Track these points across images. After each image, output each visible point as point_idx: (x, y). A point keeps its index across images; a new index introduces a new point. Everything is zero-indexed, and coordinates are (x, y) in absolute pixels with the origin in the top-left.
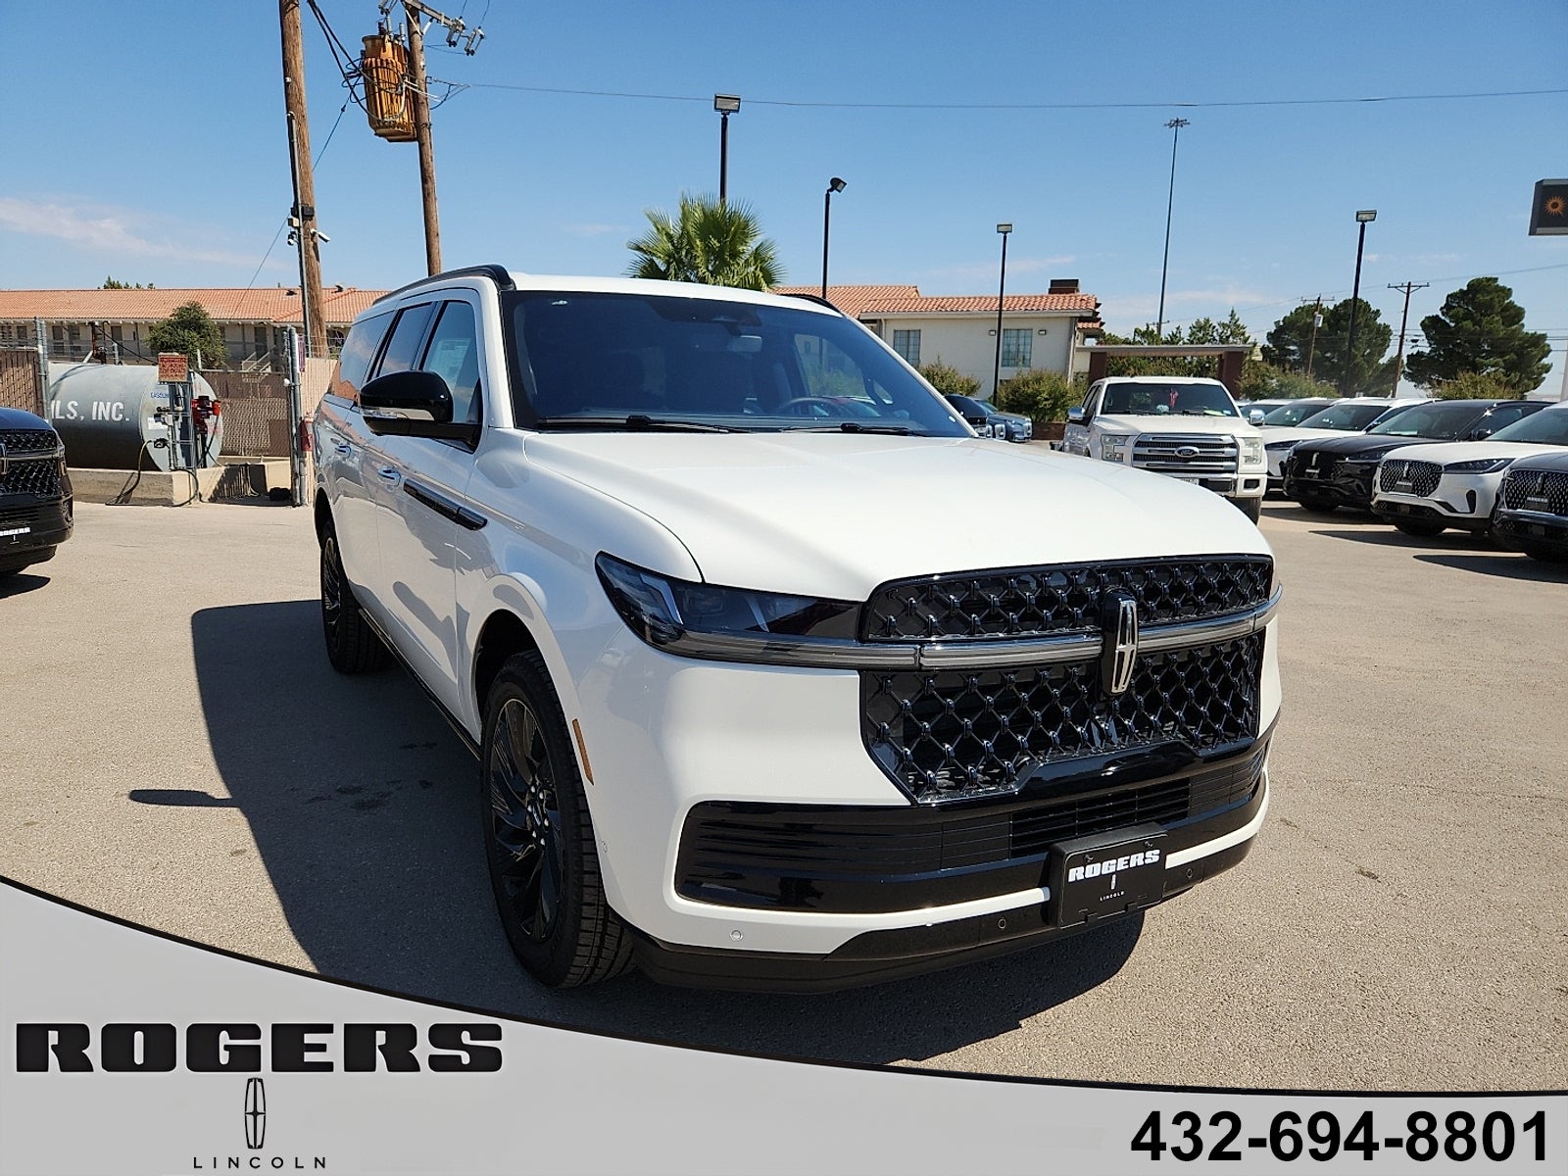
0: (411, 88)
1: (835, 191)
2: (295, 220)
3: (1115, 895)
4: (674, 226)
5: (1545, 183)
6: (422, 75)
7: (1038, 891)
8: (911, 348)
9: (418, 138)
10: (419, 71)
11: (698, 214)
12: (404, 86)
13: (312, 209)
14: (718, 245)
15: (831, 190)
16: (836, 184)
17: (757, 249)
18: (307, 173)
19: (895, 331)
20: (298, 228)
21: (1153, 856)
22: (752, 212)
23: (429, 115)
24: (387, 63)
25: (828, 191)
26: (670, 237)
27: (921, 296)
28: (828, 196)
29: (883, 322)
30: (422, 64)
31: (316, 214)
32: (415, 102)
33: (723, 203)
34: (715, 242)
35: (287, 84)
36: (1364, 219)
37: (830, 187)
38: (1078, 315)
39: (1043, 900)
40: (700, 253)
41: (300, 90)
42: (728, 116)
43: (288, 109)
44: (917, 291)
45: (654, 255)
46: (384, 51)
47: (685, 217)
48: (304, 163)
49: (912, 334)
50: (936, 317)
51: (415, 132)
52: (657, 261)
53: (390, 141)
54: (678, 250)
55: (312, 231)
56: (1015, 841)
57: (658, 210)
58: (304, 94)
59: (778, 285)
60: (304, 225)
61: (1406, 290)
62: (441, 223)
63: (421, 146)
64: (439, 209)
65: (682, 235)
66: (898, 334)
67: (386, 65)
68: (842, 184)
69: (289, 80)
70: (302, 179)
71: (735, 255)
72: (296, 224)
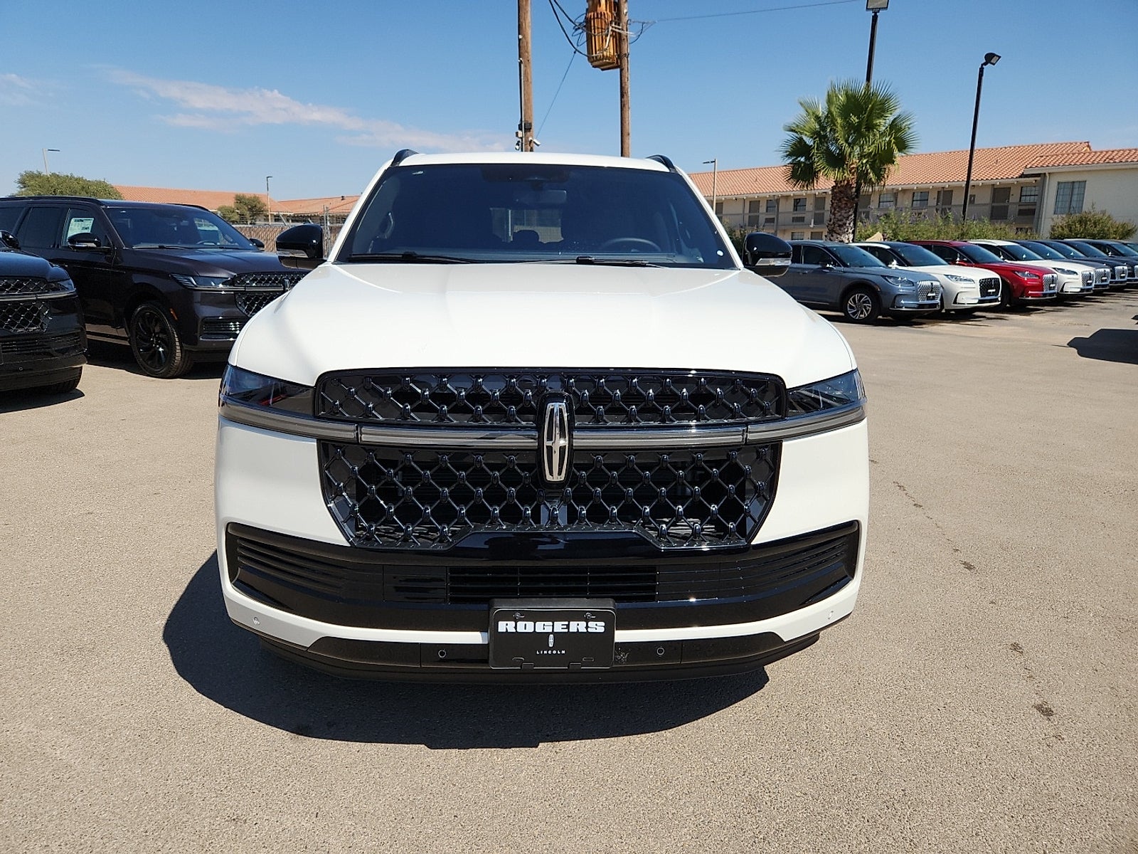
0: (617, 30)
1: (989, 64)
2: (520, 132)
3: (554, 652)
4: (822, 110)
6: (625, 19)
7: (478, 634)
8: (1075, 198)
9: (619, 65)
10: (623, 16)
11: (842, 98)
12: (610, 28)
13: (530, 124)
14: (857, 121)
15: (985, 64)
16: (990, 58)
17: (893, 122)
18: (528, 99)
19: (1059, 183)
20: (522, 138)
21: (598, 627)
22: (890, 91)
23: (627, 48)
24: (601, 15)
25: (982, 65)
26: (817, 118)
27: (1093, 150)
28: (981, 70)
29: (1047, 175)
30: (625, 11)
31: (533, 127)
32: (619, 39)
33: (868, 86)
34: (854, 119)
35: (520, 40)
37: (984, 61)
39: (481, 642)
40: (839, 128)
41: (527, 43)
42: (878, 14)
43: (520, 57)
44: (1088, 146)
45: (801, 133)
46: (600, 6)
47: (830, 101)
48: (527, 93)
49: (1076, 185)
50: (1104, 168)
51: (617, 62)
52: (805, 138)
53: (603, 70)
54: (823, 128)
55: (530, 139)
56: (452, 589)
57: (808, 99)
58: (530, 45)
59: (912, 150)
60: (525, 135)
62: (631, 127)
63: (621, 71)
64: (631, 115)
65: (827, 117)
66: (1063, 185)
67: (601, 16)
68: (998, 58)
69: (520, 37)
70: (525, 104)
71: (871, 127)
72: (520, 135)
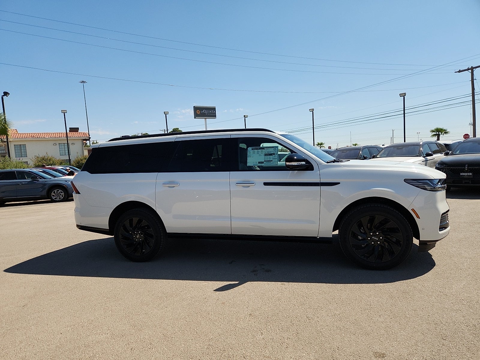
5: (195, 107)
8: (23, 151)
15: (4, 96)
16: (6, 94)
19: (14, 145)
29: (9, 142)
36: (166, 114)
38: (84, 138)
44: (17, 131)
49: (22, 146)
61: (164, 131)
66: (16, 146)
68: (8, 94)
